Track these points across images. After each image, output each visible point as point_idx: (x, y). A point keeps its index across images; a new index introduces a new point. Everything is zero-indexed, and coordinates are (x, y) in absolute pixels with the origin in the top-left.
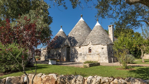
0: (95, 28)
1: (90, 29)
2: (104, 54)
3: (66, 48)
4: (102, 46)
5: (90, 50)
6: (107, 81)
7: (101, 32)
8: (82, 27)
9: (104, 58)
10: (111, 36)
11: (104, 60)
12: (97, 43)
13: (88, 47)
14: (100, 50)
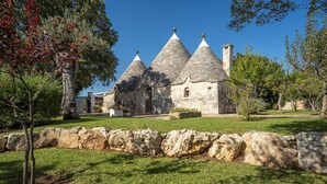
0: (197, 52)
1: (188, 55)
2: (211, 99)
3: (144, 89)
4: (209, 84)
5: (187, 93)
6: (206, 138)
7: (209, 59)
8: (175, 52)
9: (211, 106)
10: (227, 66)
11: (211, 109)
12: (200, 78)
13: (184, 86)
14: (204, 92)
